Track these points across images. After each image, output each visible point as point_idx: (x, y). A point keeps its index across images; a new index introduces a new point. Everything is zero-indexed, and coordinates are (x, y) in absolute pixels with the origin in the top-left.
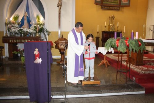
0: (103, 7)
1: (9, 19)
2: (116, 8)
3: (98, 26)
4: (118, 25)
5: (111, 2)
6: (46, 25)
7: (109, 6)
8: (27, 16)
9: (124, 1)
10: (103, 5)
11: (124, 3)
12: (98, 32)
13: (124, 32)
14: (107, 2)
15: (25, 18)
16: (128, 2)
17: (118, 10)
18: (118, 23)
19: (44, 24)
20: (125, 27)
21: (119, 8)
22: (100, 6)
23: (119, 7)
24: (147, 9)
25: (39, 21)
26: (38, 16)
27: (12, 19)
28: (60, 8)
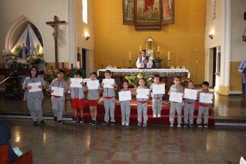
0: (137, 27)
1: (10, 50)
2: (155, 27)
3: (130, 53)
4: (158, 51)
5: (149, 20)
6: (44, 56)
7: (146, 26)
9: (166, 17)
10: (137, 24)
11: (166, 19)
12: (130, 61)
13: (169, 59)
14: (143, 19)
16: (171, 18)
17: (159, 30)
18: (159, 47)
19: (42, 55)
20: (169, 52)
21: (159, 27)
22: (134, 26)
23: (161, 26)
24: (205, 24)
25: (38, 52)
26: (38, 47)
27: (13, 51)
28: (55, 37)
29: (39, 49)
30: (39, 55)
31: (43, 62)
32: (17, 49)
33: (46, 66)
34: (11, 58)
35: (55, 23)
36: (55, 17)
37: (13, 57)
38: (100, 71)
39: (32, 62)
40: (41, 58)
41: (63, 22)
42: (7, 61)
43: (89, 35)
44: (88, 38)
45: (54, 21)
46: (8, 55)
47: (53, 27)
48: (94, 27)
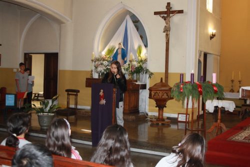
1: (101, 52)
8: (122, 49)
15: (120, 51)
19: (146, 60)
25: (139, 56)
26: (140, 48)
27: (104, 53)
28: (167, 35)
29: (140, 53)
30: (141, 61)
31: (147, 71)
32: (110, 51)
33: (150, 77)
34: (102, 64)
35: (168, 13)
36: (169, 4)
37: (105, 63)
38: (243, 90)
39: (131, 71)
40: (144, 66)
41: (181, 12)
42: (96, 67)
43: (214, 31)
44: (213, 36)
45: (166, 10)
46: (98, 60)
47: (165, 19)
48: (221, 18)
